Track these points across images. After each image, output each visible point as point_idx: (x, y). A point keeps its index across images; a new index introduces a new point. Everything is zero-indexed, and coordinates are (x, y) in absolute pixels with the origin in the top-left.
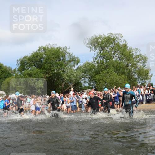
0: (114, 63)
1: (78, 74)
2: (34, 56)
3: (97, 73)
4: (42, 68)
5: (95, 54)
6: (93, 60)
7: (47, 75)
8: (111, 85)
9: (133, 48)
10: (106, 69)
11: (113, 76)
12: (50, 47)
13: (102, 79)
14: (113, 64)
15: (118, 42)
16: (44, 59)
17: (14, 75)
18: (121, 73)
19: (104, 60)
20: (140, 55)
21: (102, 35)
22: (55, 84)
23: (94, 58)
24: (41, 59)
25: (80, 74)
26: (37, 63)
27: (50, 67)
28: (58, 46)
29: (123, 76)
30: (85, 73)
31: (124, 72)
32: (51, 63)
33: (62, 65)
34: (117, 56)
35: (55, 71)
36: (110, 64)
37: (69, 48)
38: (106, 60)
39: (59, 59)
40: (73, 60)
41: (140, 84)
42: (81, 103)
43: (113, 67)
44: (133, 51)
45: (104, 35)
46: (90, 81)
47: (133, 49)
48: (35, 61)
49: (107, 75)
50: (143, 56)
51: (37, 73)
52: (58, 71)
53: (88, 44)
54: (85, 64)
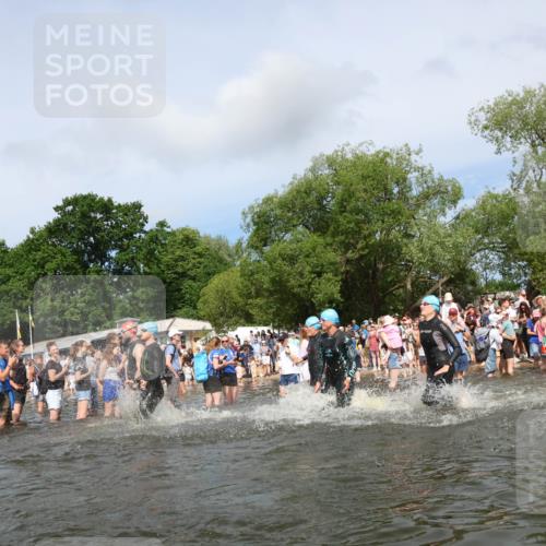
1: (461, 240)
2: (298, 192)
4: (332, 228)
5: (515, 162)
6: (510, 182)
7: (350, 255)
12: (349, 156)
16: (333, 197)
17: (238, 263)
21: (535, 86)
22: (380, 283)
23: (514, 175)
24: (323, 198)
25: (466, 237)
26: (310, 217)
27: (358, 223)
28: (378, 149)
30: (486, 234)
32: (358, 211)
33: (399, 212)
35: (378, 236)
37: (416, 150)
39: (387, 191)
40: (438, 192)
42: (482, 345)
45: (542, 85)
46: (506, 262)
48: (305, 208)
51: (314, 249)
52: (388, 234)
53: (486, 128)
54: (484, 202)
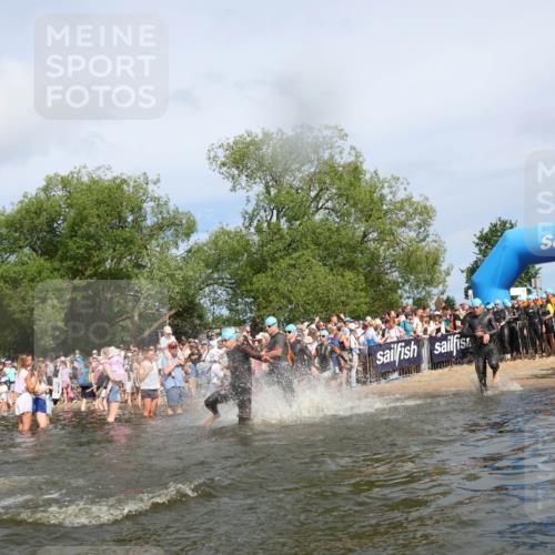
0: (319, 230)
1: (191, 273)
2: (28, 211)
3: (259, 266)
4: (60, 253)
5: (248, 201)
6: (242, 220)
8: (308, 307)
9: (382, 176)
10: (289, 254)
11: (315, 277)
12: (85, 179)
13: (277, 289)
14: (314, 232)
15: (332, 157)
16: (64, 220)
18: (342, 265)
19: (283, 221)
20: (409, 199)
21: (272, 130)
23: (247, 213)
24: (54, 220)
25: (196, 271)
26: (38, 239)
27: (88, 249)
28: (115, 175)
29: (349, 274)
30: (216, 269)
31: (353, 262)
32: (89, 237)
33: (131, 242)
34: (329, 204)
35: (108, 264)
36: (304, 235)
37: (155, 178)
38: (289, 221)
39: (121, 219)
40: (173, 224)
41: (410, 301)
43: (312, 247)
44: (383, 187)
45: (280, 130)
46: (233, 298)
47: (385, 180)
48: (33, 229)
49: (295, 273)
50: (418, 203)
51: (40, 273)
52: (119, 263)
53: (224, 164)
54: (217, 237)
